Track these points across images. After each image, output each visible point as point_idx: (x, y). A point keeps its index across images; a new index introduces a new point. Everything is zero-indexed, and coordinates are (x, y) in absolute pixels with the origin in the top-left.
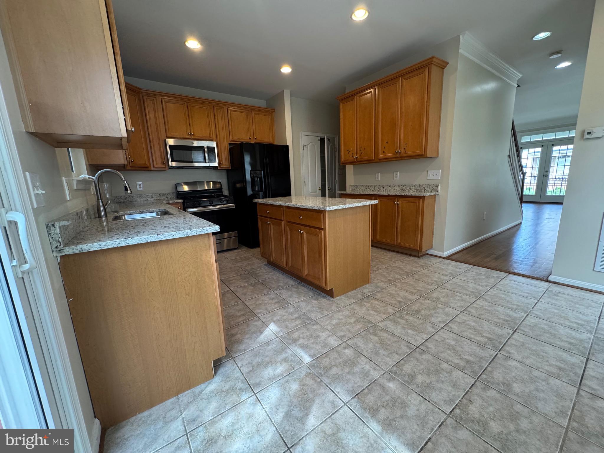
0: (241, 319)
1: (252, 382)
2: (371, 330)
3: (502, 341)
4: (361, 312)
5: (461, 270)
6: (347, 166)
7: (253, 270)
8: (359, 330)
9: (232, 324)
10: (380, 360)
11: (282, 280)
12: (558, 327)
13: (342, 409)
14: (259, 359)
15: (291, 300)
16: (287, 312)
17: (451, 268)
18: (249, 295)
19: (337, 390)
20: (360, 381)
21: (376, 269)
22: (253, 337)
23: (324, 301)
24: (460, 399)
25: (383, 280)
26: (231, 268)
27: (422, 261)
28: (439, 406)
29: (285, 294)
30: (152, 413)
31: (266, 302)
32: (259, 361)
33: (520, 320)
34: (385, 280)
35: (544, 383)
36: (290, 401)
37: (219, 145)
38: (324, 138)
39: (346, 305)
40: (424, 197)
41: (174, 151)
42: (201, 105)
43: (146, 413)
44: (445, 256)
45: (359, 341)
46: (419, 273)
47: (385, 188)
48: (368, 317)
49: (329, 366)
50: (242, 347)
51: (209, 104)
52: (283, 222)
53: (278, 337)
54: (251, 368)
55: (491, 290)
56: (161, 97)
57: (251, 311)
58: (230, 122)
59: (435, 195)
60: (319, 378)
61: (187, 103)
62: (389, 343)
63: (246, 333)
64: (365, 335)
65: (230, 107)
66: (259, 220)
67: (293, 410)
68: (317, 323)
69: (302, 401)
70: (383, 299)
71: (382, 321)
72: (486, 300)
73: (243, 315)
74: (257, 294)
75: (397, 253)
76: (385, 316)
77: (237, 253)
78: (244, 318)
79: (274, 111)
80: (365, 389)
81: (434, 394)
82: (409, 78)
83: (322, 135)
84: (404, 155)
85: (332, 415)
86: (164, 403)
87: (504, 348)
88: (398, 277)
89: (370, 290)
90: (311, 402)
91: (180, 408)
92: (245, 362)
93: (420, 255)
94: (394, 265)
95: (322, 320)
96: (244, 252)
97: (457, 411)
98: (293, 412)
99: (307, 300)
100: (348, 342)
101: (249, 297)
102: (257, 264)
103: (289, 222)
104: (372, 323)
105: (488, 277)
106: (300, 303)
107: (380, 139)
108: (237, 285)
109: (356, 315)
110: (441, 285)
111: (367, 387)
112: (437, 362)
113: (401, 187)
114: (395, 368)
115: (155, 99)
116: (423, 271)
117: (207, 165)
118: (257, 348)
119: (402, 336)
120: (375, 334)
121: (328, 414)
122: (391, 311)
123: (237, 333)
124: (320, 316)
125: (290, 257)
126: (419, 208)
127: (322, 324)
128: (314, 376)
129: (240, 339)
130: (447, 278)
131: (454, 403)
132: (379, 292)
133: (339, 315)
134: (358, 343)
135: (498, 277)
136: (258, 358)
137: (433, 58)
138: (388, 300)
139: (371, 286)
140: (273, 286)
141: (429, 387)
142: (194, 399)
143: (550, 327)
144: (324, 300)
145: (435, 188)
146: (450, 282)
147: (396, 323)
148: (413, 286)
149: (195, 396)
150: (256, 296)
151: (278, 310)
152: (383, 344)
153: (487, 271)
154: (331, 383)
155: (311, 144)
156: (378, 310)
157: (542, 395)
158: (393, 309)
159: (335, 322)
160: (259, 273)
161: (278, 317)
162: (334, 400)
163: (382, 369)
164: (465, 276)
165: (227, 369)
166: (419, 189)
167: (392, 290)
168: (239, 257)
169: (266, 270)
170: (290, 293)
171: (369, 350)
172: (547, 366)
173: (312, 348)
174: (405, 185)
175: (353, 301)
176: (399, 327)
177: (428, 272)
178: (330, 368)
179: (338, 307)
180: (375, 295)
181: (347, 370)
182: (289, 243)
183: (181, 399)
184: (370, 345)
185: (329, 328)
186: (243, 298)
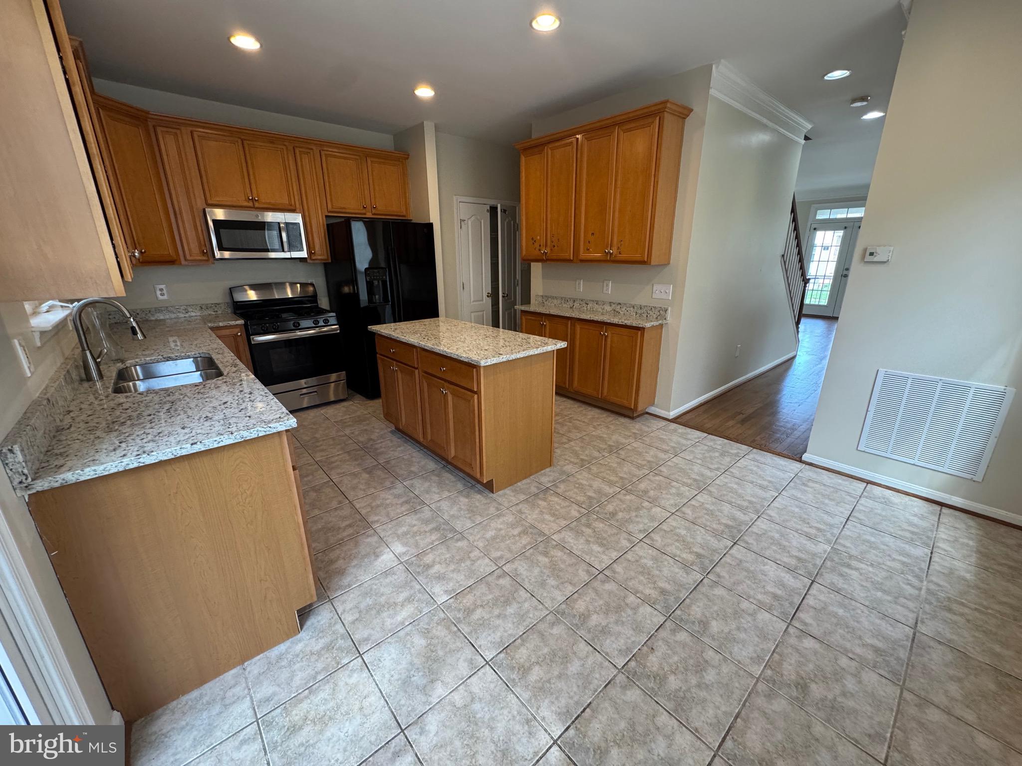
0: (345, 534)
1: (357, 636)
2: (541, 548)
3: (715, 558)
4: (532, 516)
5: (689, 442)
6: (532, 264)
7: (371, 443)
8: (525, 547)
9: (332, 542)
10: (545, 595)
11: (418, 460)
12: (792, 536)
13: (483, 670)
14: (368, 601)
15: (426, 498)
16: (418, 519)
17: (675, 438)
18: (361, 489)
19: (479, 643)
20: (512, 627)
21: (566, 441)
22: (363, 564)
23: (479, 499)
24: (639, 647)
25: (572, 460)
26: (333, 439)
27: (636, 426)
28: (611, 657)
29: (419, 486)
30: (204, 692)
31: (388, 502)
32: (370, 603)
33: (747, 525)
34: (576, 461)
35: (749, 619)
36: (411, 663)
37: (307, 219)
38: (497, 208)
39: (511, 504)
40: (643, 328)
41: (222, 231)
42: (271, 145)
43: (195, 694)
44: (670, 418)
45: (521, 565)
46: (629, 447)
47: (590, 305)
48: (539, 526)
49: (472, 607)
50: (346, 581)
51: (285, 143)
52: (417, 371)
53: (401, 563)
54: (357, 615)
55: (721, 478)
56: (191, 129)
57: (364, 519)
58: (326, 178)
59: (661, 326)
60: (455, 625)
61: (242, 140)
62: (562, 566)
63: (352, 557)
64: (531, 555)
65: (325, 149)
66: (379, 361)
67: (414, 676)
68: (463, 538)
69: (428, 660)
70: (568, 494)
71: (559, 531)
72: (710, 493)
73: (350, 526)
74: (375, 488)
75: (603, 411)
76: (565, 522)
77: (345, 409)
78: (350, 531)
79: (407, 158)
80: (518, 639)
81: (608, 641)
82: (630, 130)
83: (492, 202)
84: (618, 258)
85: (467, 680)
86: (221, 677)
87: (714, 569)
88: (596, 454)
89: (551, 478)
90: (440, 663)
91: (247, 683)
92: (349, 606)
93: (635, 415)
94: (594, 433)
95: (471, 531)
96: (359, 407)
97: (633, 664)
98: (413, 679)
99: (452, 497)
100: (504, 568)
101: (361, 494)
102: (377, 431)
103: (426, 373)
104: (545, 535)
105: (723, 454)
106: (441, 502)
107: (583, 227)
108: (343, 471)
109: (524, 523)
110: (654, 468)
111: (521, 636)
112: (622, 594)
113: (614, 306)
114: (563, 606)
115: (178, 132)
116: (635, 445)
117: (287, 255)
118: (369, 582)
119: (584, 556)
120: (546, 554)
121: (462, 679)
122: (575, 514)
123: (338, 558)
124: (469, 524)
125: (428, 426)
126: (636, 345)
127: (471, 538)
128: (449, 623)
129: (343, 567)
130: (666, 457)
131: (632, 652)
132: (563, 481)
133: (497, 524)
134: (520, 567)
135: (737, 455)
136: (368, 599)
137: (666, 102)
138: (574, 496)
139: (554, 471)
140: (402, 472)
141: (605, 631)
142: (268, 669)
143: (782, 535)
144: (478, 496)
145: (662, 312)
146: (669, 463)
147: (578, 533)
148: (614, 471)
149: (270, 663)
150: (373, 490)
151: (406, 517)
152: (554, 569)
153: (725, 444)
154: (471, 632)
155: (473, 218)
156: (557, 513)
157: (742, 636)
158: (579, 511)
159: (490, 534)
160: (381, 447)
161: (404, 529)
162: (473, 658)
163: (547, 608)
164: (692, 452)
165: (320, 618)
166: (639, 311)
167: (583, 477)
168: (348, 417)
169: (392, 441)
170: (427, 484)
171: (533, 580)
172: (761, 593)
173: (451, 579)
174: (620, 304)
175: (522, 497)
176: (582, 541)
177: (642, 445)
178: (474, 610)
179: (498, 509)
180: (557, 487)
181: (496, 612)
182: (427, 405)
183: (248, 669)
184: (536, 571)
185: (481, 544)
186: (351, 495)
